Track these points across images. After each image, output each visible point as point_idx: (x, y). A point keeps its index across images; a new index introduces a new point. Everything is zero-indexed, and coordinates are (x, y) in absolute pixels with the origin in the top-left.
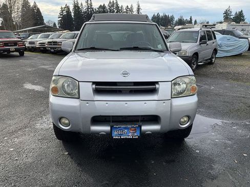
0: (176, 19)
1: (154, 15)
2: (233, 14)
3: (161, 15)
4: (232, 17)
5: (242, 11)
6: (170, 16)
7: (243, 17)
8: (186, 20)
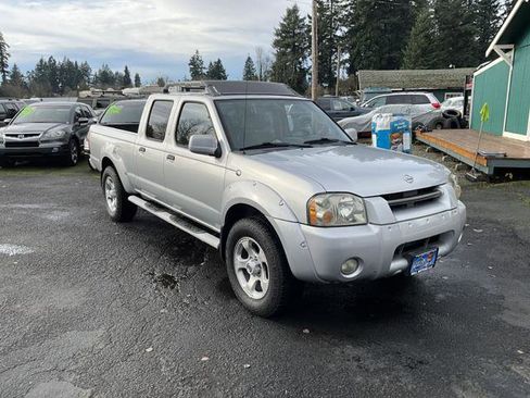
0: (95, 71)
1: (41, 61)
2: (206, 65)
3: (59, 61)
4: (205, 71)
5: (219, 61)
6: (79, 64)
7: (223, 72)
8: (117, 73)
